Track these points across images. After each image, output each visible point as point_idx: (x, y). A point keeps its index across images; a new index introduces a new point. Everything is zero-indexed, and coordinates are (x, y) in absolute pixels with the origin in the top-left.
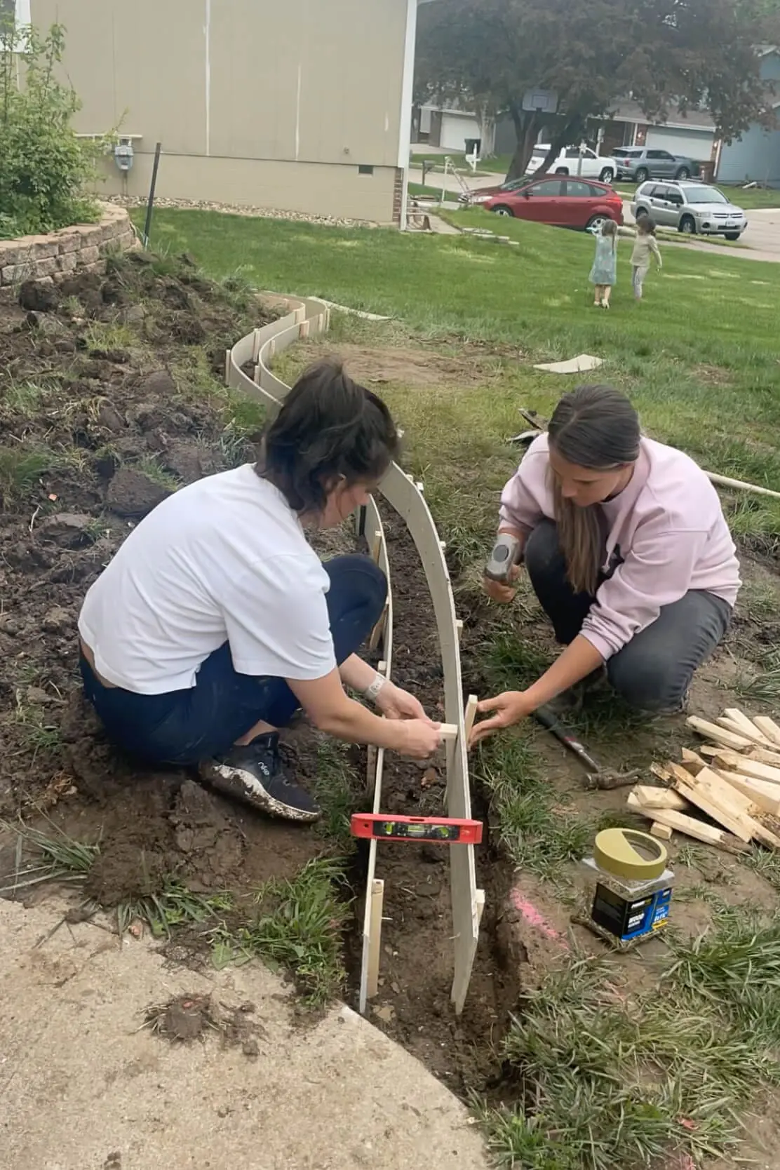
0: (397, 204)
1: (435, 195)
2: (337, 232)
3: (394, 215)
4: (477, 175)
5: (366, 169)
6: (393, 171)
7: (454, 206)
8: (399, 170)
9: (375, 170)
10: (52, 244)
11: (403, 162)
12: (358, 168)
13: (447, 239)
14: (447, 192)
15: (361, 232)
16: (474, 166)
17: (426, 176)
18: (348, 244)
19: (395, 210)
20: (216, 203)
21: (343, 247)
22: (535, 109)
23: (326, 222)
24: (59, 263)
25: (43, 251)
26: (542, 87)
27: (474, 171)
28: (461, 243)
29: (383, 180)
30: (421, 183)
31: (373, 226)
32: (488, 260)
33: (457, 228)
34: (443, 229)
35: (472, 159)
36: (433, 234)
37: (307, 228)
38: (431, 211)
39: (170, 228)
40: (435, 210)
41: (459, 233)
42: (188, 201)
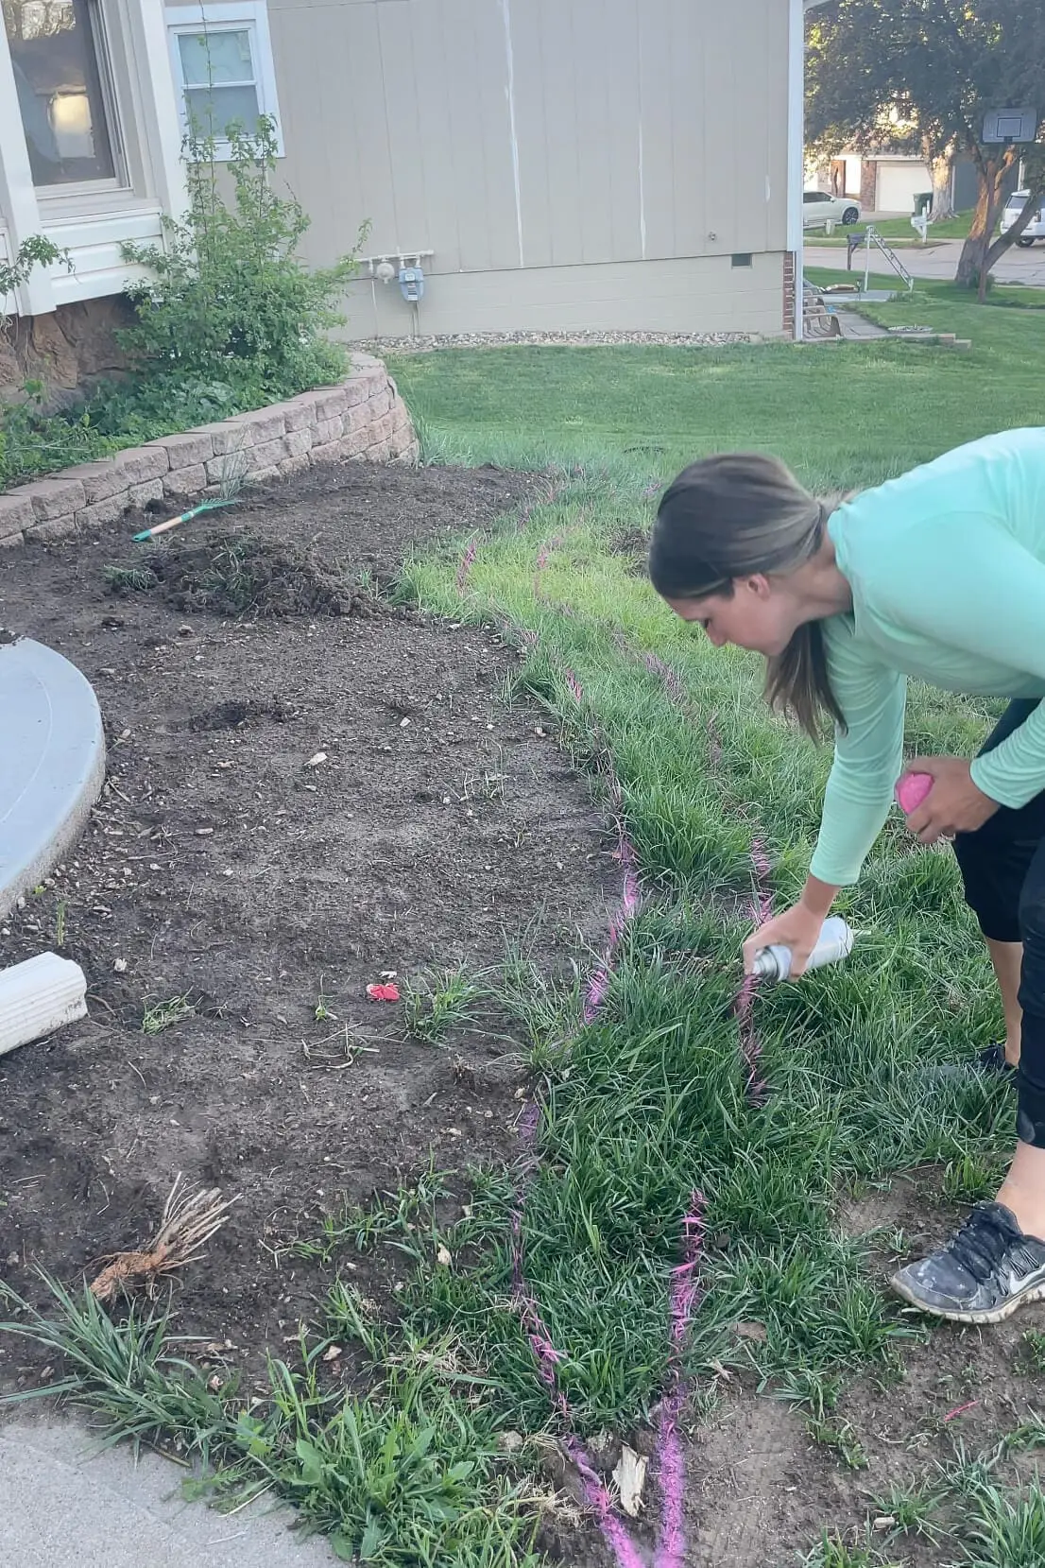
0: (789, 302)
1: (851, 280)
2: (699, 355)
3: (785, 320)
4: (927, 246)
5: (742, 260)
6: (782, 257)
7: (881, 297)
8: (788, 255)
9: (754, 258)
10: (275, 421)
11: (795, 240)
12: (730, 258)
13: (863, 348)
14: (872, 275)
15: (736, 350)
16: (924, 232)
17: (853, 255)
18: (718, 370)
19: (786, 313)
20: (538, 333)
21: (709, 376)
22: (1002, 140)
23: (688, 343)
24: (287, 447)
25: (264, 433)
26: (1009, 106)
27: (924, 240)
28: (884, 352)
29: (767, 273)
30: (846, 268)
31: (755, 339)
32: (922, 373)
33: (881, 327)
34: (857, 331)
35: (921, 224)
36: (842, 342)
37: (660, 354)
38: (848, 308)
39: (474, 376)
40: (852, 306)
41: (883, 335)
42: (500, 335)
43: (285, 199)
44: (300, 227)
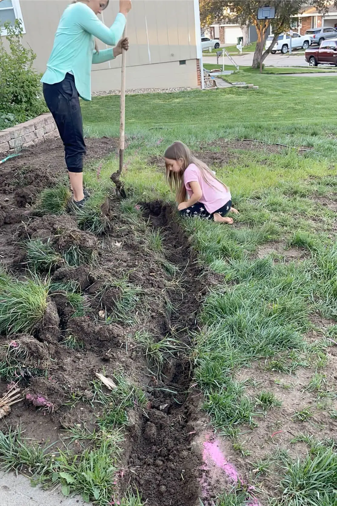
0: (199, 76)
1: (218, 68)
2: (171, 95)
3: (198, 82)
4: (242, 55)
5: (183, 62)
6: (196, 60)
7: (229, 73)
8: (198, 60)
9: (187, 62)
10: (31, 126)
11: (199, 55)
12: (179, 62)
13: (224, 91)
14: (225, 65)
15: (183, 93)
16: (241, 50)
17: (219, 59)
18: (177, 100)
19: (199, 80)
20: (117, 90)
21: (175, 103)
22: (264, 18)
23: (167, 91)
24: (36, 134)
25: (27, 130)
26: (266, 6)
27: (241, 53)
28: (231, 91)
29: (191, 66)
30: (217, 63)
31: (189, 89)
32: (244, 98)
33: (230, 83)
34: (222, 85)
35: (240, 47)
36: (217, 89)
37: (158, 96)
38: (218, 77)
39: (97, 106)
40: (220, 76)
41: (230, 86)
42: (105, 92)
43: (27, 48)
44: (33, 58)
